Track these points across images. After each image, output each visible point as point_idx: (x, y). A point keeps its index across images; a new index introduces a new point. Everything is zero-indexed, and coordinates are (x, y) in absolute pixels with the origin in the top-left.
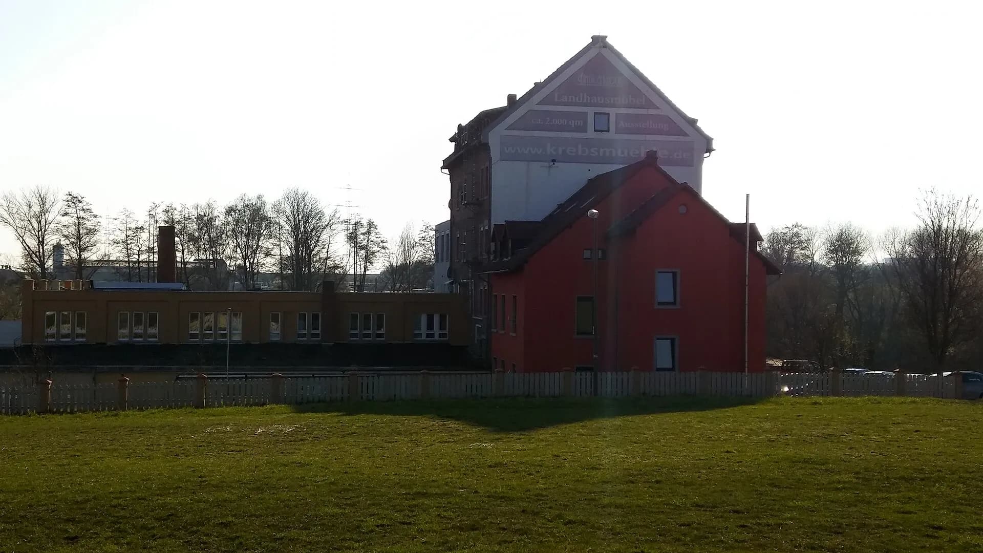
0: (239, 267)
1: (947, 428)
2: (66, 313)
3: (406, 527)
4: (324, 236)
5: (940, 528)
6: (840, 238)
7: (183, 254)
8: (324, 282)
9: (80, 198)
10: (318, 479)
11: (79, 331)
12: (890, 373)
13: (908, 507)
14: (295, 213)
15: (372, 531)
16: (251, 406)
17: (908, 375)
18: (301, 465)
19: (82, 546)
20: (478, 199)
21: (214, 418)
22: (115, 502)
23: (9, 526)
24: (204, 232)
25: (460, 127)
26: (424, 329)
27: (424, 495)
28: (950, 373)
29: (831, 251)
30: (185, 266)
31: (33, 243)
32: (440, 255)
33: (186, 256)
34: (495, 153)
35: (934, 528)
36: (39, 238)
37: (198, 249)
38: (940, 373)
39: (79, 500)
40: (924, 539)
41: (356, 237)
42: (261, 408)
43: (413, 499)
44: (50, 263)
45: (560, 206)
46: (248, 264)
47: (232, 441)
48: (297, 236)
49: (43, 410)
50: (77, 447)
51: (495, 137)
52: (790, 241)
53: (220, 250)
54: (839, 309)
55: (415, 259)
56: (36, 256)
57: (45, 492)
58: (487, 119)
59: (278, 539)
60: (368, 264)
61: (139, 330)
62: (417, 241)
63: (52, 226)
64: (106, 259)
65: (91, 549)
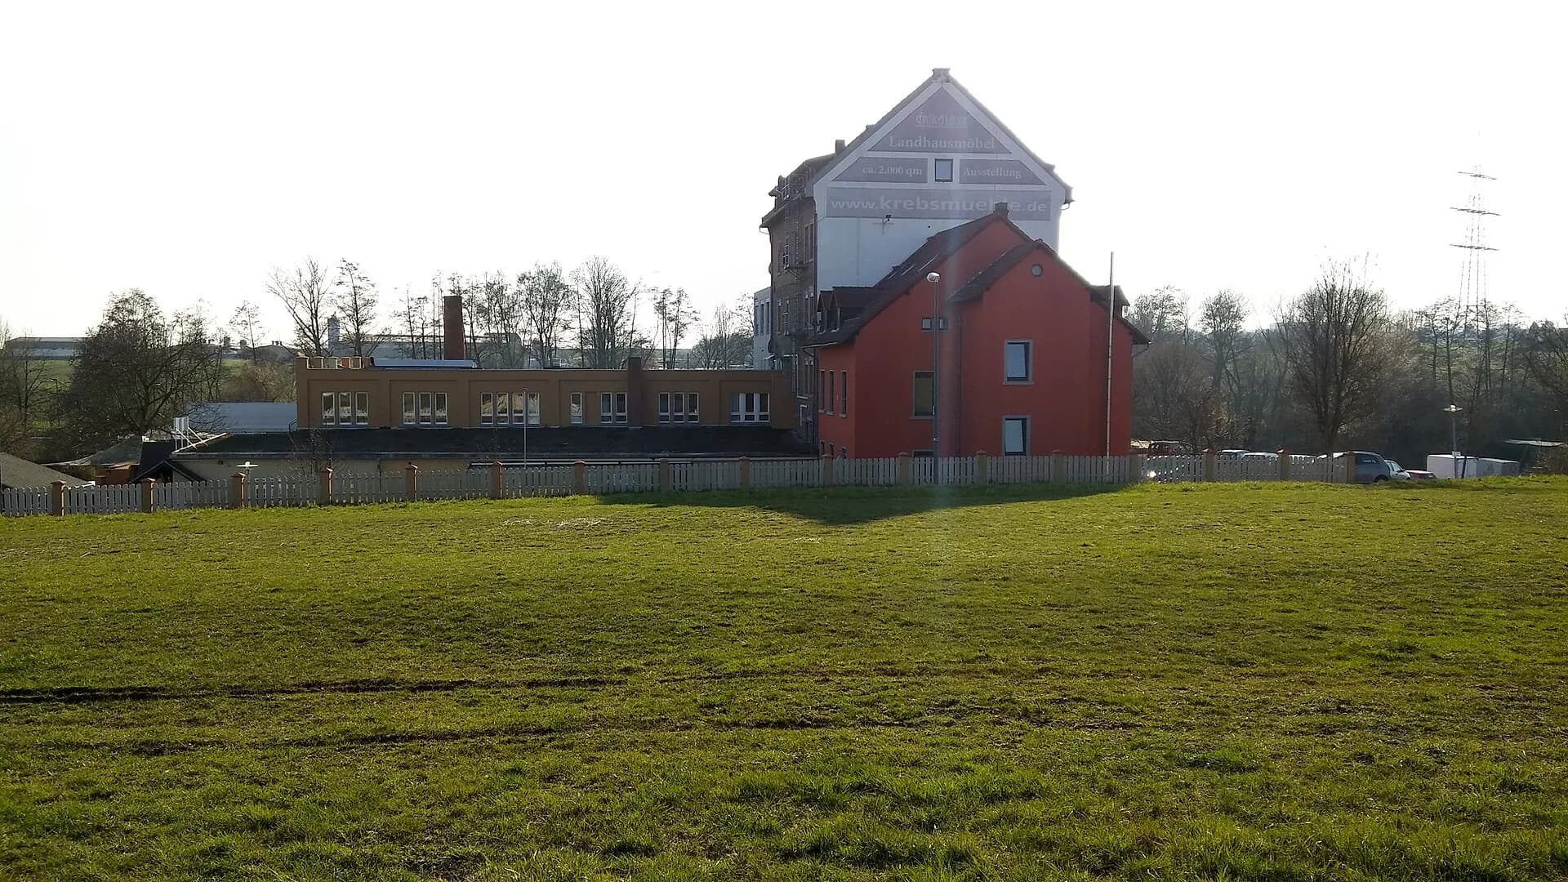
0: (535, 342)
1: (1337, 517)
2: (345, 394)
3: (724, 629)
4: (629, 306)
5: (1324, 628)
6: (1218, 302)
7: (472, 327)
8: (629, 358)
9: (355, 265)
10: (626, 577)
11: (360, 414)
12: (1272, 455)
13: (1288, 605)
14: (596, 280)
15: (688, 633)
16: (552, 497)
17: (1293, 456)
18: (609, 562)
19: (372, 649)
20: (802, 263)
21: (512, 510)
22: (406, 601)
23: (290, 628)
24: (494, 302)
25: (780, 179)
26: (742, 412)
27: (745, 594)
28: (1342, 454)
29: (1208, 317)
30: (474, 341)
31: (306, 317)
32: (759, 327)
33: (476, 329)
34: (820, 208)
35: (1317, 628)
36: (311, 310)
37: (489, 321)
38: (1329, 454)
39: (367, 599)
40: (1306, 640)
41: (664, 307)
42: (563, 499)
43: (732, 599)
44: (324, 339)
45: (895, 269)
46: (544, 339)
47: (532, 535)
48: (598, 306)
49: (324, 501)
50: (364, 542)
51: (820, 191)
52: (1161, 305)
53: (513, 322)
54: (1216, 382)
55: (732, 332)
56: (310, 331)
57: (328, 591)
58: (811, 170)
59: (586, 642)
60: (679, 337)
61: (426, 413)
62: (734, 311)
63: (325, 296)
64: (387, 333)
65: (381, 652)
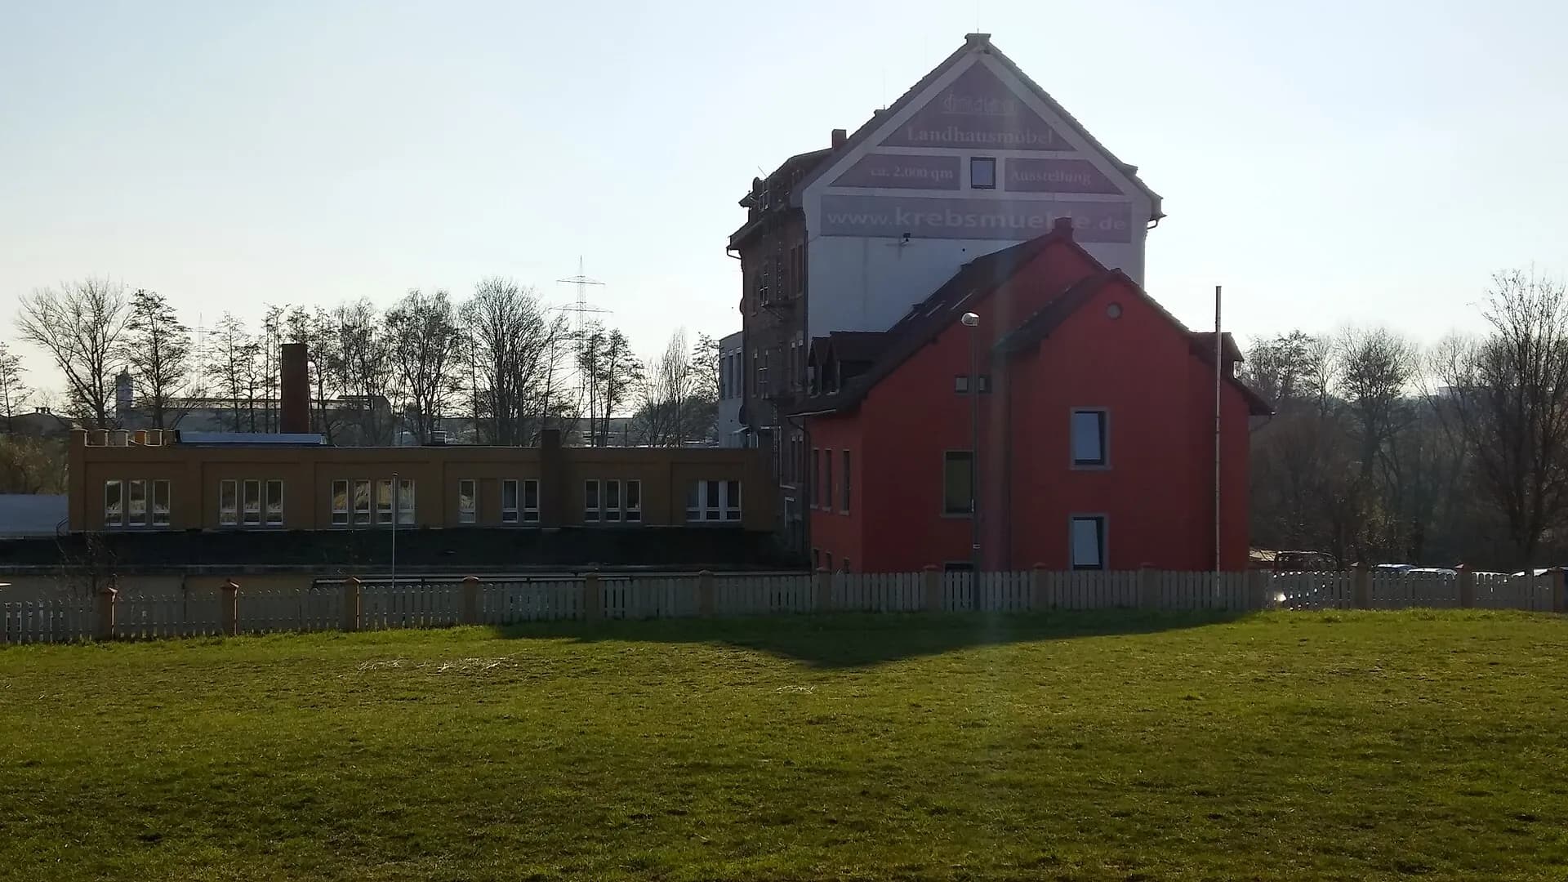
0: (409, 408)
1: (1541, 659)
2: (138, 482)
3: (677, 818)
4: (544, 358)
5: (1530, 818)
6: (1366, 356)
7: (321, 387)
8: (544, 431)
9: (157, 300)
10: (538, 743)
11: (159, 510)
12: (1448, 571)
13: (1479, 785)
14: (497, 322)
15: (624, 825)
16: (431, 628)
17: (1478, 574)
18: (511, 721)
19: (167, 850)
20: (786, 298)
21: (373, 647)
22: (218, 780)
23: (50, 819)
24: (353, 352)
25: (756, 182)
26: (702, 507)
27: (707, 768)
28: (1545, 570)
29: (1353, 377)
30: (323, 407)
31: (83, 371)
32: (727, 387)
33: (326, 391)
34: (812, 224)
35: (1520, 818)
36: (93, 364)
37: (345, 379)
38: (1529, 572)
39: (161, 776)
40: (1505, 836)
41: (593, 360)
42: (447, 631)
43: (687, 774)
44: (111, 403)
45: (917, 307)
46: (423, 404)
47: (400, 683)
48: (500, 358)
49: (104, 635)
50: (159, 694)
51: (811, 199)
52: (1287, 362)
53: (379, 380)
54: (1366, 469)
55: (688, 394)
56: (90, 393)
57: (107, 765)
58: (800, 170)
59: (475, 838)
60: (613, 402)
61: (254, 509)
62: (690, 364)
63: (114, 344)
64: (200, 396)
65: (181, 854)
